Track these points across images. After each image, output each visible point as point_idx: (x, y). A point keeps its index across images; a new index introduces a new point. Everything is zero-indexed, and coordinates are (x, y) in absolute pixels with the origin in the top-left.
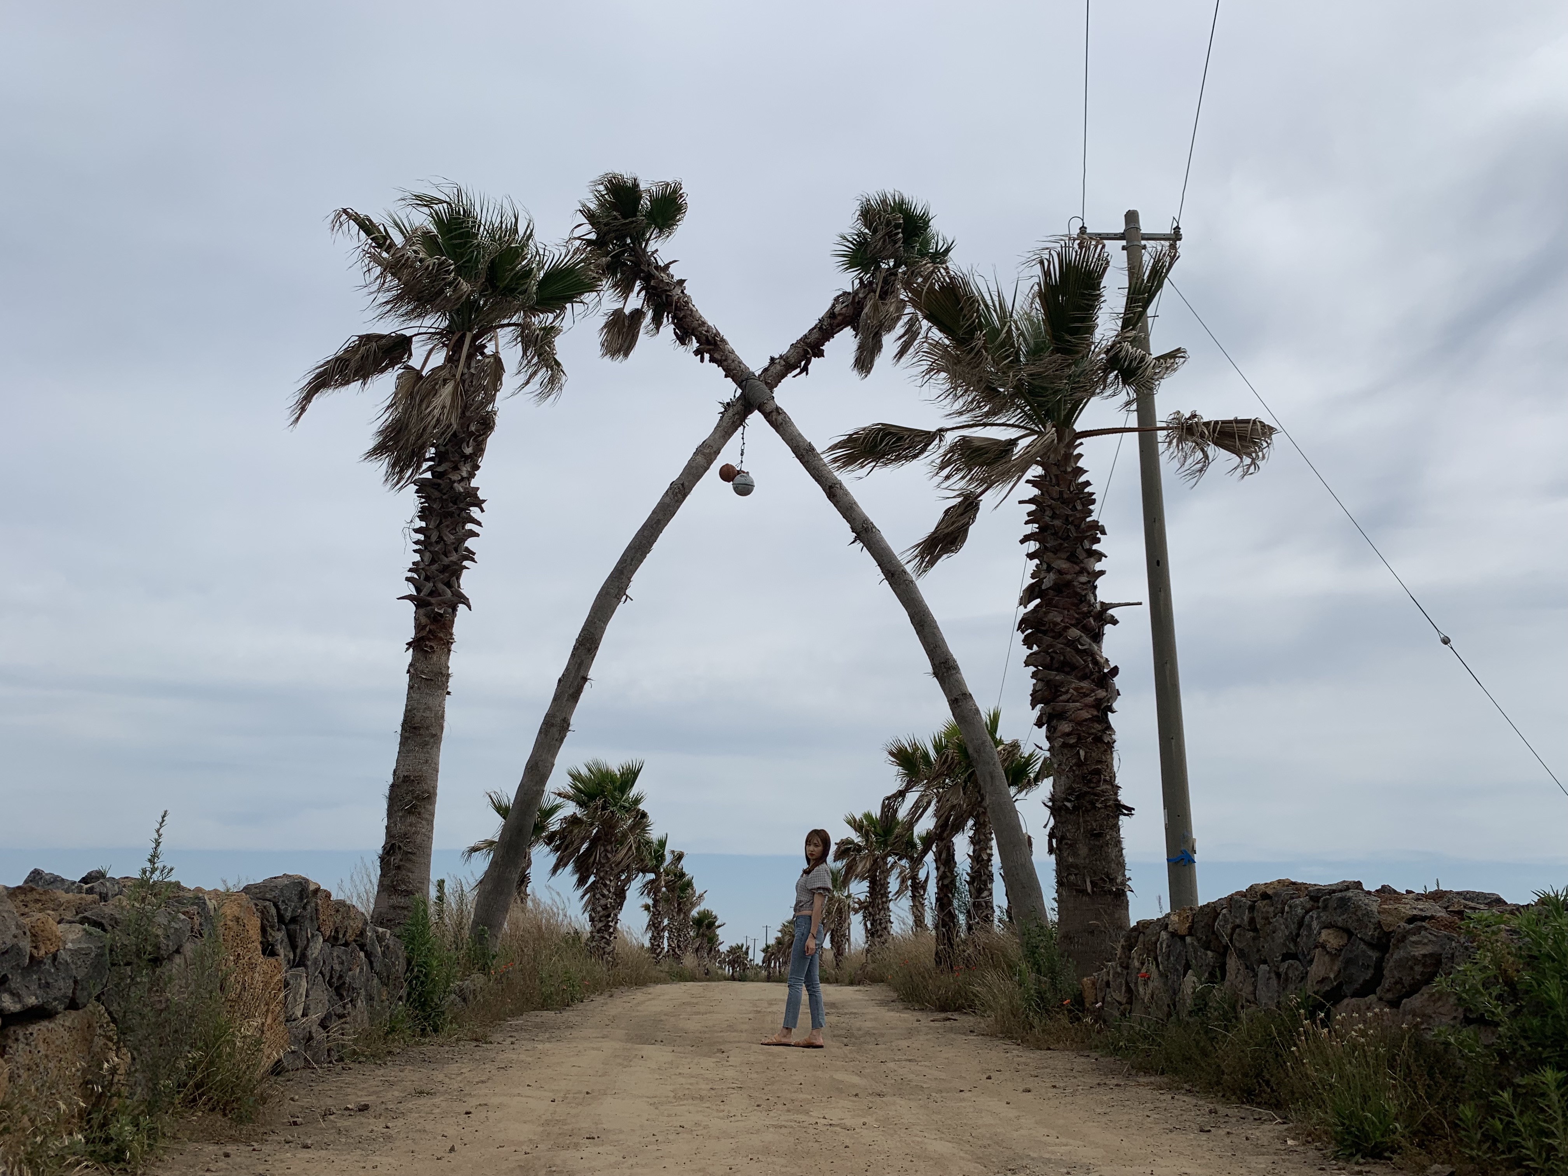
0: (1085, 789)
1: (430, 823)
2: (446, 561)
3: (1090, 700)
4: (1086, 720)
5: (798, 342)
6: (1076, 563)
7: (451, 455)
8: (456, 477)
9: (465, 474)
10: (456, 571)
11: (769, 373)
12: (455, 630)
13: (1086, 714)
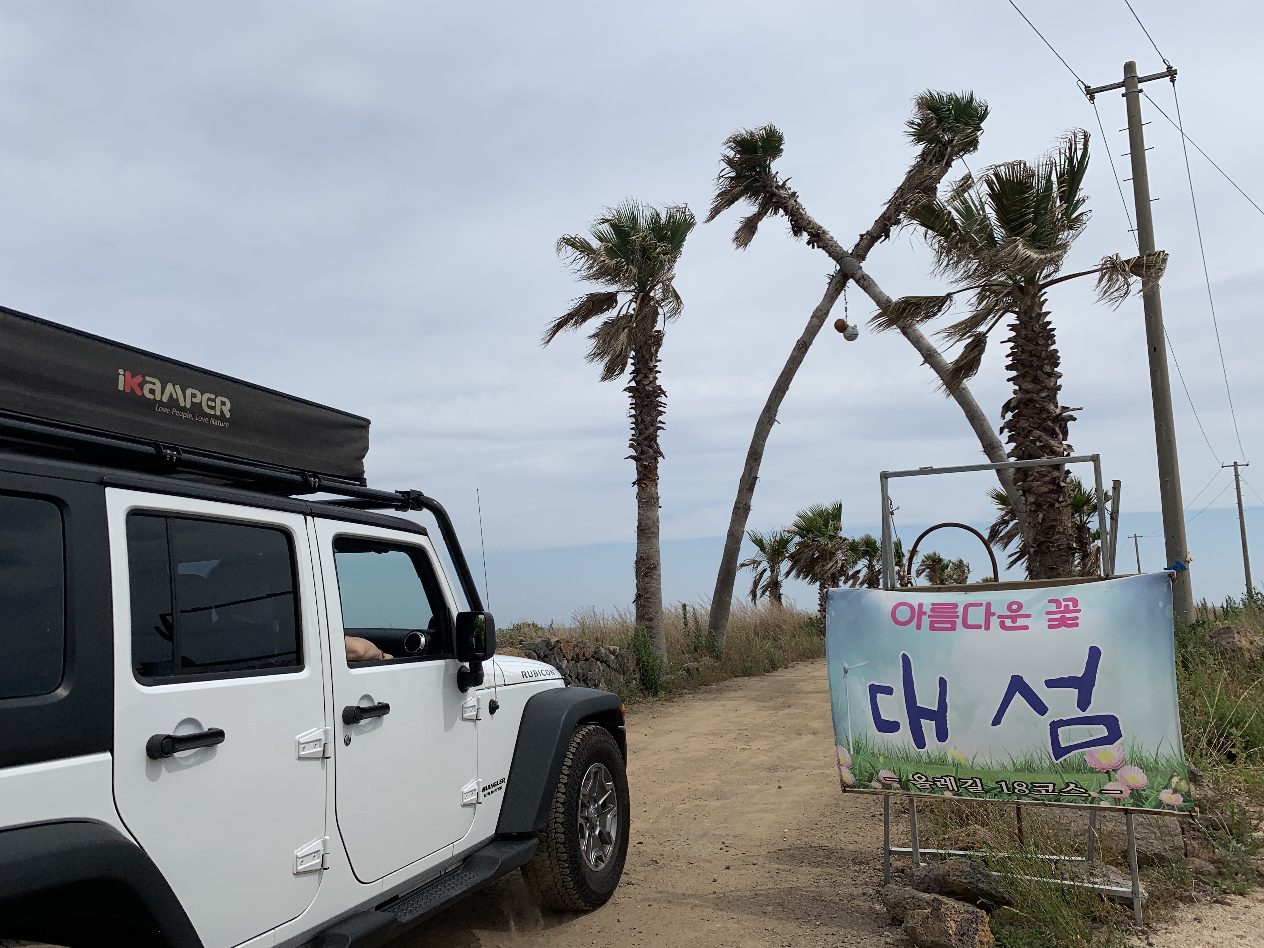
0: (1043, 539)
1: (658, 580)
2: (647, 433)
3: (1047, 479)
4: (1045, 493)
5: (880, 218)
6: (1039, 384)
7: (642, 370)
8: (646, 382)
9: (651, 379)
10: (654, 438)
11: (860, 247)
12: (659, 471)
13: (1044, 489)
